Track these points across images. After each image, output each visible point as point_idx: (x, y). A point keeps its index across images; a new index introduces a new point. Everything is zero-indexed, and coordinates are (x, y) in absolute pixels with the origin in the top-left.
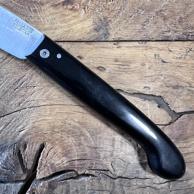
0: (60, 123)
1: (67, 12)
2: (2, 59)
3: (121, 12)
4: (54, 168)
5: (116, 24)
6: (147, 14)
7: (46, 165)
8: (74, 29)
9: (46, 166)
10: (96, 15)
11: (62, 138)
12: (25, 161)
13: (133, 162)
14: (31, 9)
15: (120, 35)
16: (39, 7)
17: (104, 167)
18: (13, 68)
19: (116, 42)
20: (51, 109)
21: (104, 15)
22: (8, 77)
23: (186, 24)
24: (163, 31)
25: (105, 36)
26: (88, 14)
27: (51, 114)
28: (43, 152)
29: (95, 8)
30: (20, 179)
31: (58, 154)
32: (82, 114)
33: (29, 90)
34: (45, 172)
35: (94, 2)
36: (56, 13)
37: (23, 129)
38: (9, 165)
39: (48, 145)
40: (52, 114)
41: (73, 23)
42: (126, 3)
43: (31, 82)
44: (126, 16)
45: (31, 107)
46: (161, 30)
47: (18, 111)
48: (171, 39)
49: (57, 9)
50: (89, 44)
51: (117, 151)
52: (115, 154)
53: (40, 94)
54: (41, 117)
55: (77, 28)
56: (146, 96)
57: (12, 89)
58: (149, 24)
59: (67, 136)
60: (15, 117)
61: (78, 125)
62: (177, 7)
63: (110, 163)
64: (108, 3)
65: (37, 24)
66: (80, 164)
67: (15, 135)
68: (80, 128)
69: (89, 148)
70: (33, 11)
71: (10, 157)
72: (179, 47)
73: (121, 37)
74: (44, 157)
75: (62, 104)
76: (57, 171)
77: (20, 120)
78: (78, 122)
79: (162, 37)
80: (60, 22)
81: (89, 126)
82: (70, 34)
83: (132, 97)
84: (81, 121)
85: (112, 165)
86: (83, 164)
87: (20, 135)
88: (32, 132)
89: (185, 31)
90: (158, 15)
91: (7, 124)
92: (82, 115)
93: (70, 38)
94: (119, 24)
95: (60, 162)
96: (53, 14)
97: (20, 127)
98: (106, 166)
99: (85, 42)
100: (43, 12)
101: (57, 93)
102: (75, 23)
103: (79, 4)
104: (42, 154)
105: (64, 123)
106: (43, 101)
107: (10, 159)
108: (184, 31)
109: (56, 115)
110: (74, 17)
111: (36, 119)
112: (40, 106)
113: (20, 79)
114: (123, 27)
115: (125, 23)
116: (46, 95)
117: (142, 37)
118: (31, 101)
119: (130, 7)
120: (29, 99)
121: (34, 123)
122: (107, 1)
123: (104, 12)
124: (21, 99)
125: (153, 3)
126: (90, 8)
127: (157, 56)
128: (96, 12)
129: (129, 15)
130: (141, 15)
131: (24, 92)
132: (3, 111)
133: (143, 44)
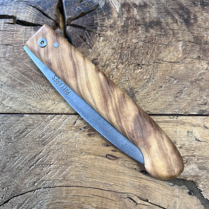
2: (18, 132)
3: (150, 82)
5: (144, 95)
6: (180, 84)
10: (122, 85)
15: (148, 108)
18: (29, 143)
20: (67, 190)
21: (131, 85)
22: (23, 152)
24: (198, 104)
27: (67, 196)
29: (121, 77)
33: (45, 169)
35: (120, 71)
42: (156, 72)
43: (48, 160)
44: (155, 86)
45: (46, 188)
46: (196, 103)
47: (32, 191)
48: (207, 114)
53: (57, 173)
54: (56, 199)
57: (27, 167)
58: (182, 95)
60: (28, 197)
64: (135, 72)
65: (58, 95)
75: (79, 186)
77: (34, 201)
78: (97, 208)
79: (197, 110)
84: (99, 206)
90: (192, 85)
91: (20, 204)
92: (101, 199)
94: (148, 95)
101: (74, 173)
105: (81, 208)
106: (59, 182)
109: (72, 198)
111: (51, 202)
112: (56, 187)
113: (36, 156)
114: (151, 98)
115: (154, 94)
116: (63, 175)
117: (173, 111)
118: (47, 181)
119: (161, 75)
120: (44, 179)
121: (49, 206)
122: (134, 70)
123: (131, 81)
124: (36, 178)
125: (187, 72)
126: (115, 77)
127: (190, 133)
128: (121, 81)
129: (159, 85)
130: (173, 85)
131: (40, 171)
132: (17, 190)
133: (174, 118)
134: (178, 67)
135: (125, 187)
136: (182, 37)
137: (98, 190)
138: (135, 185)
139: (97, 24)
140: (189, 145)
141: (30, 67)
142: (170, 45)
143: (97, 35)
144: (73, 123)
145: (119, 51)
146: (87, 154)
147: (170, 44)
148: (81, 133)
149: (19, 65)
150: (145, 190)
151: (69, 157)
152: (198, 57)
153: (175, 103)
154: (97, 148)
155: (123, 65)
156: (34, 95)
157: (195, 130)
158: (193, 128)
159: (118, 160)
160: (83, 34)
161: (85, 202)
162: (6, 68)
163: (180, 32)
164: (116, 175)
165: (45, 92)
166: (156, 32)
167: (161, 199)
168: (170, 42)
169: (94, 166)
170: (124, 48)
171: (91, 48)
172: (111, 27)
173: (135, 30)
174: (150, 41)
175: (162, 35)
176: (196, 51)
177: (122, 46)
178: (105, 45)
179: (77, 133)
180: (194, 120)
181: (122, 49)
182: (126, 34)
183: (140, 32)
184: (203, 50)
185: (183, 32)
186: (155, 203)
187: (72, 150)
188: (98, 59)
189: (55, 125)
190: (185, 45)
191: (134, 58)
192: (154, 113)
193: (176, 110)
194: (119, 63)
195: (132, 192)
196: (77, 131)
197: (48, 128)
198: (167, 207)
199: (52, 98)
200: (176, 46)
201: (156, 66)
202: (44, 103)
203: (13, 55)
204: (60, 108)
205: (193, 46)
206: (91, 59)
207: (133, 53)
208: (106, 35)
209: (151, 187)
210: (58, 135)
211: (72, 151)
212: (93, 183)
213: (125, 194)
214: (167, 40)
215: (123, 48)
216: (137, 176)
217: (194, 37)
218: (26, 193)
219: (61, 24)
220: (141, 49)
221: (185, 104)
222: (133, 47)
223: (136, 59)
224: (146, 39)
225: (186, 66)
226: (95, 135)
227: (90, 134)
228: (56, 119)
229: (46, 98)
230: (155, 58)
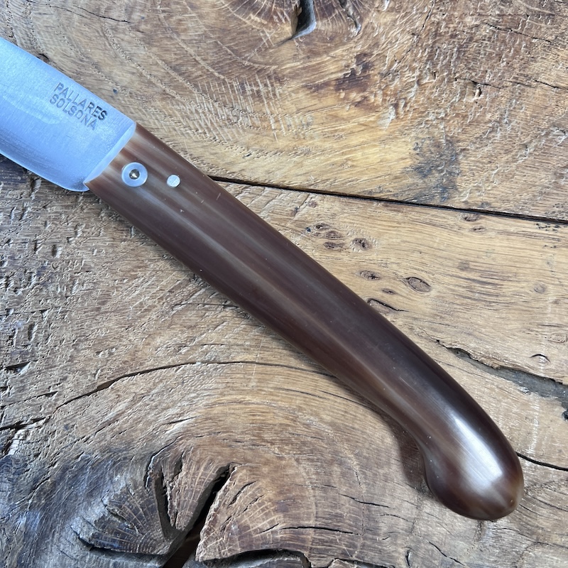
0: (281, 419)
1: (347, 111)
3: (499, 130)
4: (248, 538)
5: (480, 162)
7: (227, 526)
8: (357, 161)
9: (227, 530)
10: (427, 128)
11: (281, 460)
12: (172, 505)
13: (467, 561)
14: (248, 88)
15: (486, 195)
16: (269, 85)
17: (386, 559)
19: (472, 215)
20: (262, 374)
21: (450, 131)
22: (157, 269)
25: (443, 193)
26: (403, 123)
27: (259, 388)
28: (224, 491)
29: (427, 108)
30: (152, 551)
31: (263, 503)
32: (344, 402)
33: (210, 316)
34: (222, 545)
35: (427, 91)
36: (314, 108)
37: (179, 419)
38: (129, 510)
39: (241, 474)
40: (264, 391)
41: (359, 143)
42: (516, 106)
44: (511, 143)
45: (208, 362)
47: (175, 366)
49: (319, 99)
50: (395, 210)
51: (428, 521)
52: (421, 528)
53: (239, 329)
54: (231, 392)
55: (367, 158)
56: (536, 381)
57: (164, 305)
59: (296, 456)
60: (161, 381)
61: (329, 431)
63: (403, 551)
64: (464, 100)
65: (259, 134)
66: (319, 539)
67: (154, 432)
68: (334, 441)
69: (352, 501)
70: (253, 95)
71: (135, 487)
73: (488, 200)
74: (224, 504)
75: (293, 365)
76: (254, 548)
77: (175, 391)
78: (332, 424)
80: (322, 137)
81: (361, 439)
82: (344, 175)
83: (493, 376)
84: (339, 421)
85: (407, 557)
86: (327, 542)
87: (167, 432)
88: (203, 431)
91: (139, 397)
92: (344, 404)
93: (343, 184)
94: (490, 162)
95: (266, 525)
96: (305, 110)
97: (171, 412)
98: (392, 557)
99: (382, 203)
100: (277, 102)
102: (362, 145)
103: (381, 93)
104: (220, 493)
105: (292, 420)
106: (244, 351)
107: (133, 494)
109: (272, 395)
110: (363, 128)
111: (218, 398)
112: (235, 362)
113: (190, 281)
114: (498, 172)
115: (507, 163)
116: (255, 335)
117: (549, 209)
118: (212, 346)
119: (529, 118)
120: (206, 339)
121: (211, 408)
122: (463, 94)
123: (451, 122)
124: (185, 335)
126: (411, 107)
128: (427, 119)
129: (522, 142)
130: (556, 146)
131: (197, 318)
132: (133, 360)
133: (548, 228)
141: (193, 53)
144: (290, 212)
145: (428, 41)
147: (561, 41)
148: (309, 239)
149: (164, 46)
153: (554, 191)
154: (345, 280)
155: (435, 79)
156: (198, 126)
159: (396, 316)
161: (305, 407)
162: (129, 48)
165: (228, 124)
166: (527, 6)
168: (562, 37)
170: (443, 36)
171: (357, 26)
174: (510, 27)
175: (543, 14)
177: (437, 30)
178: (395, 21)
179: (299, 239)
181: (438, 38)
188: (372, 55)
191: (466, 65)
192: (500, 210)
193: (557, 210)
194: (424, 72)
196: (299, 232)
199: (244, 141)
201: (519, 91)
202: (223, 151)
203: (151, 17)
204: (262, 169)
206: (354, 52)
207: (465, 51)
214: (553, 30)
215: (440, 35)
216: (440, 359)
218: (157, 369)
220: (484, 45)
222: (466, 36)
223: (469, 69)
224: (501, 20)
226: (344, 247)
227: (332, 244)
228: (249, 196)
229: (229, 140)
230: (518, 72)
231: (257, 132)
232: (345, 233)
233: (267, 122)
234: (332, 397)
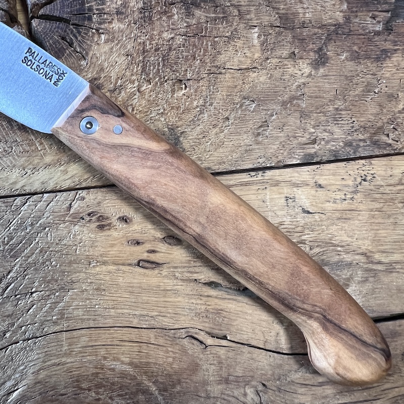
0: (91, 369)
3: (205, 111)
5: (197, 139)
6: (262, 109)
10: (153, 123)
11: (99, 401)
15: (207, 162)
20: (70, 338)
21: (170, 121)
23: (349, 122)
24: (300, 144)
27: (70, 350)
29: (149, 108)
32: (136, 344)
33: (22, 303)
35: (146, 96)
37: (16, 389)
40: (75, 351)
42: (214, 91)
43: (26, 284)
44: (216, 119)
46: (296, 142)
47: (2, 349)
48: (318, 160)
53: (46, 308)
54: (50, 358)
58: (268, 130)
59: (109, 395)
61: (129, 369)
62: (327, 86)
64: (175, 96)
68: (135, 376)
70: (19, 129)
72: (339, 175)
75: (93, 326)
77: (8, 368)
78: (131, 364)
79: (299, 156)
81: (155, 369)
83: (242, 297)
84: (135, 360)
87: (9, 401)
88: (35, 394)
89: (350, 138)
90: (285, 109)
92: (137, 346)
93: (100, 179)
94: (204, 137)
97: (8, 384)
101: (80, 304)
105: (100, 368)
106: (53, 324)
108: (346, 138)
109: (82, 353)
111: (41, 365)
112: (48, 334)
113: (1, 280)
114: (211, 143)
115: (216, 134)
116: (59, 310)
117: (255, 161)
118: (29, 326)
119: (225, 97)
120: (23, 322)
121: (38, 374)
122: (173, 91)
123: (169, 114)
124: (7, 323)
125: (274, 84)
126: (137, 110)
127: (290, 200)
128: (151, 116)
129: (224, 116)
130: (250, 113)
131: (13, 308)
133: (258, 176)
134: (254, 78)
135: (181, 316)
136: (257, 20)
137: (130, 329)
138: (198, 311)
139: (90, 9)
140: (291, 223)
142: (235, 36)
143: (94, 31)
144: (66, 209)
145: (139, 58)
146: (100, 265)
147: (236, 34)
148: (85, 226)
150: (217, 318)
151: (66, 273)
152: (292, 53)
153: (256, 147)
154: (118, 251)
155: (150, 84)
157: (300, 192)
158: (295, 189)
159: (161, 269)
160: (65, 31)
161: (108, 356)
163: (252, 9)
164: (160, 296)
165: (5, 154)
166: (206, 14)
167: (251, 331)
168: (236, 32)
169: (116, 285)
170: (150, 51)
171: (85, 59)
172: (118, 13)
173: (165, 14)
174: (197, 33)
175: (219, 18)
176: (286, 42)
177: (144, 48)
178: (112, 48)
179: (77, 227)
180: (296, 175)
181: (146, 54)
182: (149, 24)
183: (176, 17)
184: (299, 39)
185: (258, 9)
186: (239, 341)
187: (71, 261)
188: (101, 78)
189: (32, 216)
190: (264, 34)
191: (171, 69)
192: (219, 171)
193: (261, 160)
194: (141, 81)
195: (195, 325)
196: (76, 222)
197: (19, 222)
198: (264, 345)
199: (19, 164)
200: (247, 37)
201: (214, 79)
202: (6, 175)
204: (37, 182)
205: (280, 34)
207: (167, 59)
208: (111, 30)
209: (228, 310)
210: (39, 235)
211: (70, 263)
212: (120, 317)
213: (182, 331)
214: (228, 28)
215: (147, 51)
216: (201, 293)
217: (279, 17)
219: (21, 18)
220: (181, 51)
221: (275, 147)
222: (167, 47)
223: (174, 71)
224: (189, 30)
225: (271, 74)
226: (111, 226)
227: (103, 225)
228: (33, 204)
229: (8, 166)
230: (210, 65)
231: (28, 155)
232: (110, 215)
233: (34, 146)
234: (127, 344)
